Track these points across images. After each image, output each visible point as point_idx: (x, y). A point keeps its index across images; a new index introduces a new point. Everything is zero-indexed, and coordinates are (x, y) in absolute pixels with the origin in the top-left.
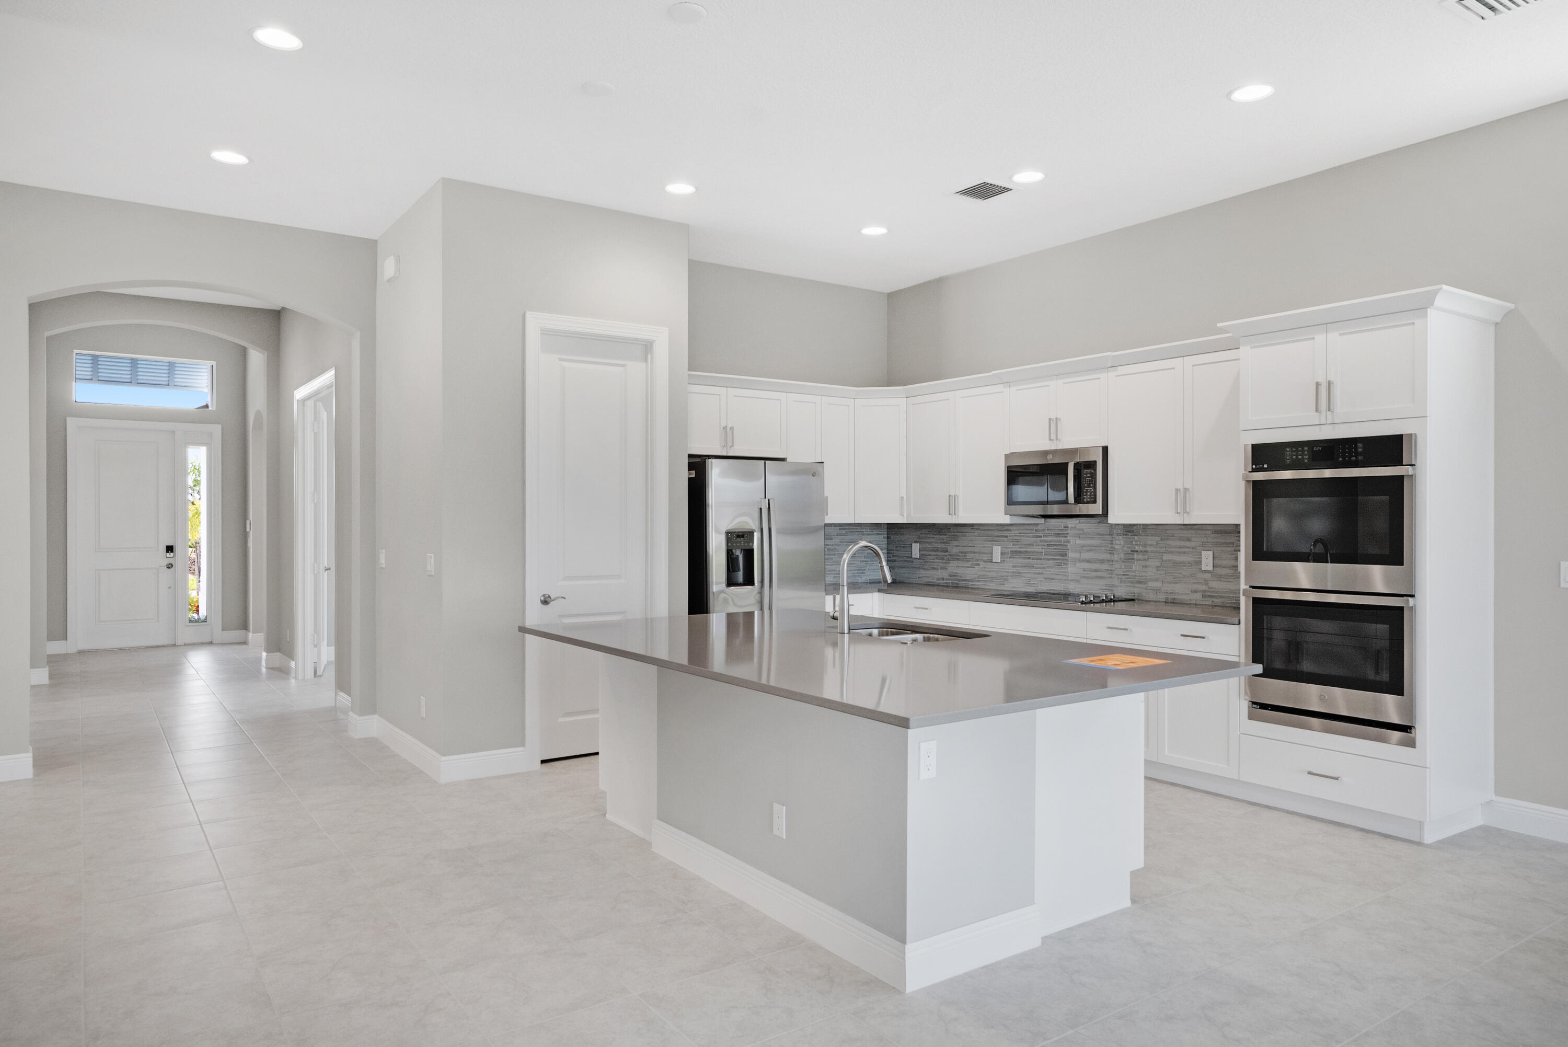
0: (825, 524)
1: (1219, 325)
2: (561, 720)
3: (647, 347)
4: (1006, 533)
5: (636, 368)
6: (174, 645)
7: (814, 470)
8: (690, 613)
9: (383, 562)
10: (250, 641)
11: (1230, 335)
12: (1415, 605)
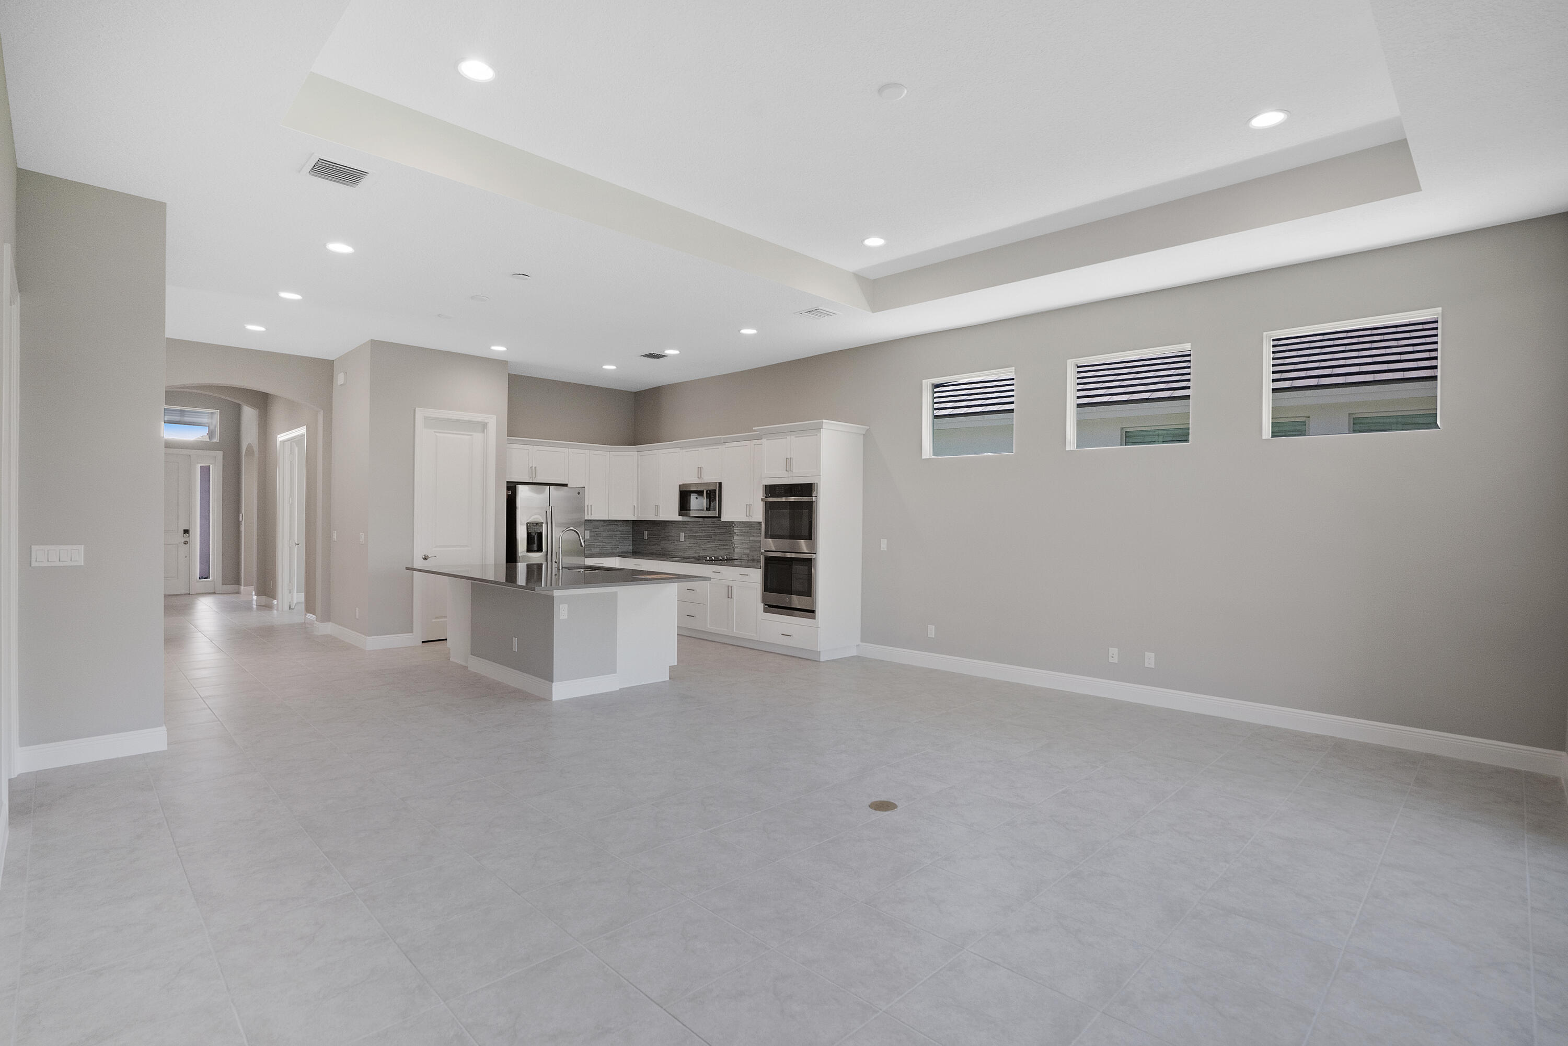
0: (585, 520)
1: (754, 428)
2: (434, 620)
3: (484, 426)
4: (686, 526)
5: (478, 437)
6: (189, 594)
7: (580, 492)
8: (507, 562)
9: (335, 538)
10: (242, 592)
11: (758, 433)
12: (816, 558)
